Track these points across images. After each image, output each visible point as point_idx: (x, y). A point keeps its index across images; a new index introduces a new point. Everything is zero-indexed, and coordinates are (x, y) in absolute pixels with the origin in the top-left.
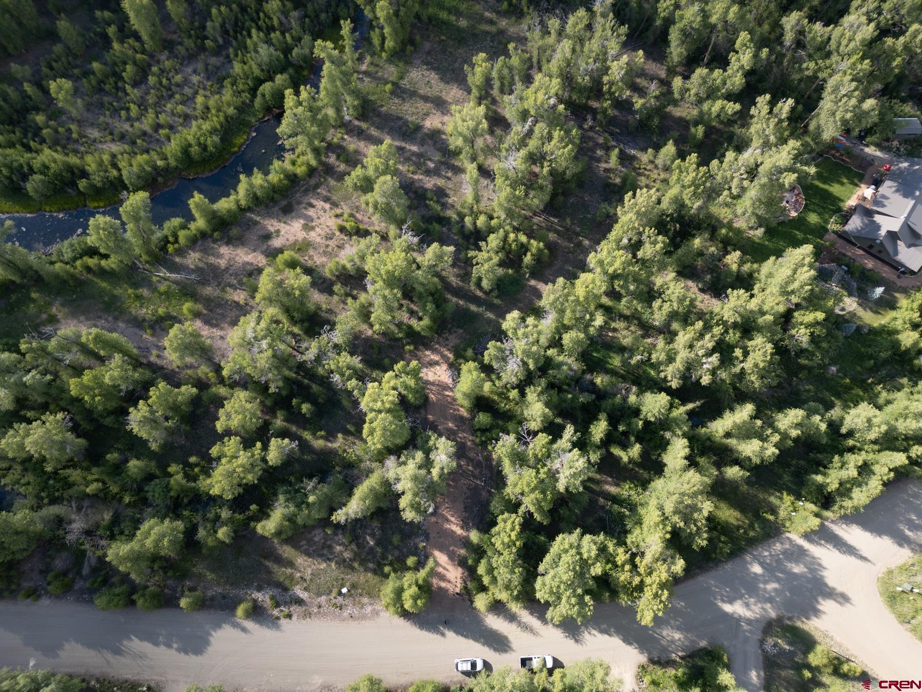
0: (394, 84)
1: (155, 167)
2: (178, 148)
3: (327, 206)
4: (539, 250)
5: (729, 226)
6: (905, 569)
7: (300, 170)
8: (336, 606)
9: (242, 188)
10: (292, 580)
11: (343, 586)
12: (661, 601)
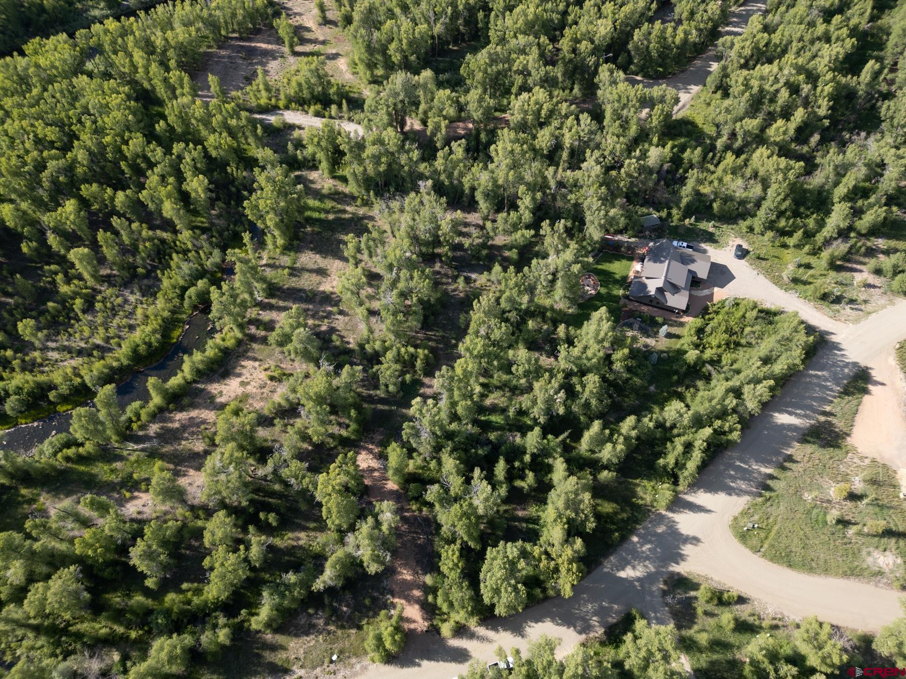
0: (289, 268)
1: (111, 368)
2: (129, 349)
3: (257, 364)
4: (425, 355)
5: (552, 309)
6: (744, 513)
7: (230, 343)
8: (330, 673)
9: (186, 367)
10: (289, 663)
11: (332, 654)
12: (573, 573)
